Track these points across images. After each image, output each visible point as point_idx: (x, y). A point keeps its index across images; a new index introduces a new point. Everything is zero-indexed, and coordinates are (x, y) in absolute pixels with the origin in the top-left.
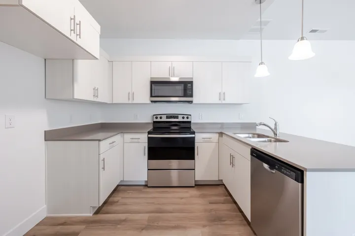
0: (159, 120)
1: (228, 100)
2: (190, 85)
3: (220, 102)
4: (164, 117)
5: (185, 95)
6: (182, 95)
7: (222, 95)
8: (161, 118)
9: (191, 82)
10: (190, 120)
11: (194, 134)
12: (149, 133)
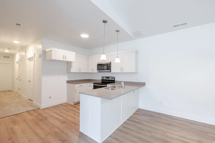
0: (103, 79)
1: (124, 71)
3: (121, 72)
4: (105, 78)
5: (107, 69)
6: (106, 69)
7: (122, 69)
8: (104, 78)
9: (109, 64)
10: (113, 79)
11: (106, 85)
12: (94, 83)
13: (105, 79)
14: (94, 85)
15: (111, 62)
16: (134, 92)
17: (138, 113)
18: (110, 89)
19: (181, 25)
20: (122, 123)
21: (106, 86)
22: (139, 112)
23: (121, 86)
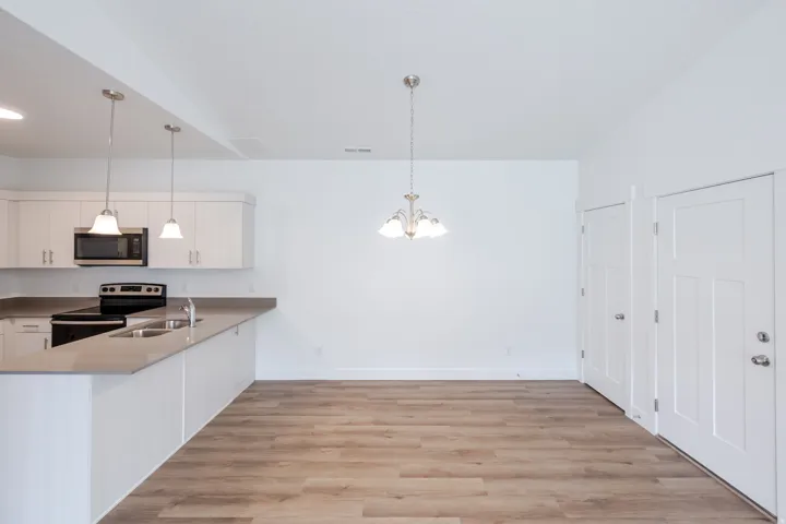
0: (109, 293)
1: (205, 264)
2: (137, 240)
3: (190, 267)
4: (118, 288)
5: (130, 257)
6: (125, 255)
7: (194, 256)
8: (112, 290)
9: (139, 236)
10: (159, 293)
11: (125, 320)
12: (55, 317)
13: (118, 292)
14: (54, 325)
15: (146, 230)
16: (237, 333)
17: (251, 395)
18: (137, 335)
19: (360, 150)
20: (183, 442)
21: (124, 325)
22: (257, 392)
23: (186, 318)
